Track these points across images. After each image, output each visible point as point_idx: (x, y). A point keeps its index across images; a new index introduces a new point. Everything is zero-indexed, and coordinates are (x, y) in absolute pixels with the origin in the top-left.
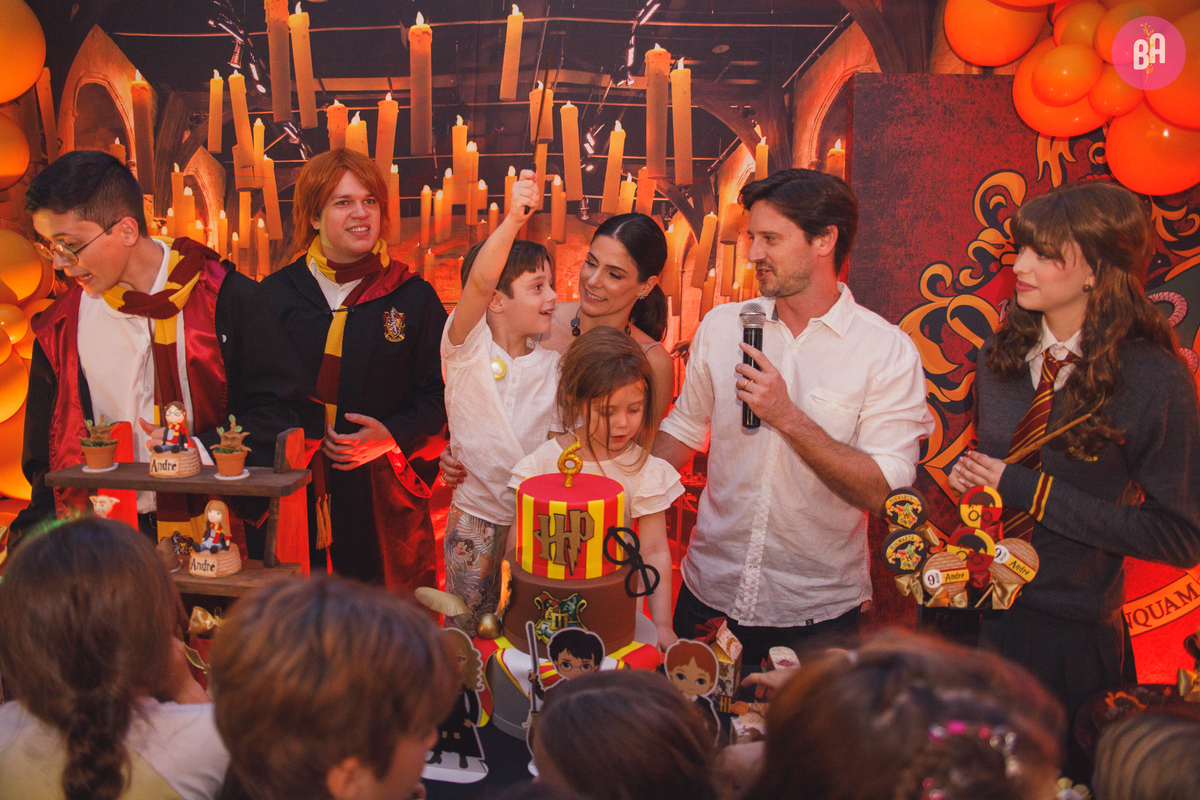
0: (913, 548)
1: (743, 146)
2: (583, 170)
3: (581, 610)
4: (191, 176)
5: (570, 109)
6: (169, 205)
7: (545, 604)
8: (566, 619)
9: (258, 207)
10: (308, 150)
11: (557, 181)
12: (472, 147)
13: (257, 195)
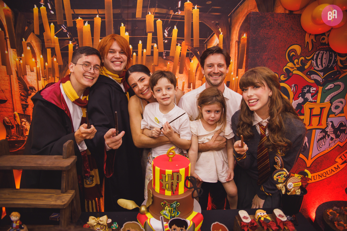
0: (283, 175)
1: (215, 35)
2: (164, 42)
3: (178, 206)
4: (29, 43)
5: (159, 22)
6: (22, 53)
7: (165, 205)
8: (172, 210)
9: (53, 54)
10: (70, 34)
11: (155, 45)
12: (127, 34)
13: (53, 50)
